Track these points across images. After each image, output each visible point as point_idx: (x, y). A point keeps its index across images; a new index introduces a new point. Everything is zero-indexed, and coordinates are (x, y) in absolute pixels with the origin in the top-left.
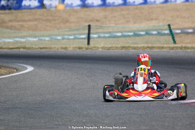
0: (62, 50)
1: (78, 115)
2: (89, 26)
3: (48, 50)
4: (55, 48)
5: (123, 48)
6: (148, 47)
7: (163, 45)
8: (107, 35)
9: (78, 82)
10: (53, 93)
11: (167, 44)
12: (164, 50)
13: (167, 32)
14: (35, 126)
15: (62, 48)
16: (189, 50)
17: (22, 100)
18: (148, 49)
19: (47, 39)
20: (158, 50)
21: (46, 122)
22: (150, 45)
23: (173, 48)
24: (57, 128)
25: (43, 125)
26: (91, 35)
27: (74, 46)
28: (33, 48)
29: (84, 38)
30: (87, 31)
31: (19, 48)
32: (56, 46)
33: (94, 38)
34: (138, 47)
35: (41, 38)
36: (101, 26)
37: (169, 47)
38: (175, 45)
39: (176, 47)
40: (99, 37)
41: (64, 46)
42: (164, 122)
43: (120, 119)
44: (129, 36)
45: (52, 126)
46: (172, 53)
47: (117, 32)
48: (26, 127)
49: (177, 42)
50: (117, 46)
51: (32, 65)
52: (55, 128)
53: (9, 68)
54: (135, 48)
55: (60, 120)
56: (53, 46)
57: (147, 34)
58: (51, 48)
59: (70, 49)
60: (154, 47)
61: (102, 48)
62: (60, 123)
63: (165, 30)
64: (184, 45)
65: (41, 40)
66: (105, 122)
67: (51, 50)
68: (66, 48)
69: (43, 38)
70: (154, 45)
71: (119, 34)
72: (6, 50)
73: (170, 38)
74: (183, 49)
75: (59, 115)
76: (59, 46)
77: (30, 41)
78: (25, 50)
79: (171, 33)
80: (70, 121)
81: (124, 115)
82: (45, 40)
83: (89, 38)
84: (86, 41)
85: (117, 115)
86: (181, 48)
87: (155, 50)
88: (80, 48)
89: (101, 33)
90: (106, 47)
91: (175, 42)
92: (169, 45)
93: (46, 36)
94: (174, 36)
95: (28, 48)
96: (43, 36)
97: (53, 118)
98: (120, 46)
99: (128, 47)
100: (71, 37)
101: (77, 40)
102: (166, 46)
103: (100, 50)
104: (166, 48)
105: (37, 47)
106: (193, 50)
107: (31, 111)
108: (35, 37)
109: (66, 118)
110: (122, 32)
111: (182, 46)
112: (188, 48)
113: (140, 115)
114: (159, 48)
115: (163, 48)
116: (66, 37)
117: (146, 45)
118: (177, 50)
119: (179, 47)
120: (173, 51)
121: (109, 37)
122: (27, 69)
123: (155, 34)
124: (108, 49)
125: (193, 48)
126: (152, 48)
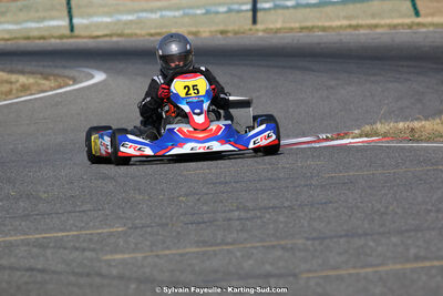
5: (302, 29)
6: (350, 26)
12: (379, 30)
15: (190, 33)
16: (424, 30)
18: (349, 31)
22: (354, 22)
27: (213, 29)
31: (111, 36)
33: (265, 9)
34: (330, 28)
35: (187, 11)
37: (390, 26)
39: (419, 24)
40: (276, 7)
49: (422, 12)
50: (293, 25)
53: (65, 77)
54: (324, 29)
61: (264, 31)
69: (191, 11)
70: (361, 22)
72: (85, 40)
83: (255, 10)
87: (362, 31)
90: (271, 29)
91: (417, 14)
98: (297, 25)
99: (313, 27)
100: (221, 10)
102: (383, 22)
103: (260, 34)
104: (382, 26)
112: (423, 25)
114: (371, 27)
115: (376, 26)
117: (345, 23)
122: (93, 77)
124: (276, 32)
125: (432, 24)
126: (357, 27)
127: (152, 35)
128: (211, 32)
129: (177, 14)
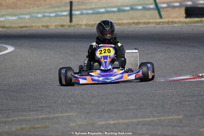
0: (44, 28)
1: (63, 96)
2: (71, 3)
3: (28, 29)
4: (36, 26)
6: (134, 23)
7: (148, 21)
8: (90, 12)
9: (61, 61)
10: (35, 74)
11: (153, 19)
12: (150, 25)
13: (152, 6)
14: (18, 109)
15: (43, 26)
16: (176, 25)
17: (3, 82)
18: (133, 25)
19: (27, 17)
20: (144, 26)
21: (29, 105)
22: (136, 21)
23: (159, 23)
24: (42, 110)
25: (27, 107)
26: (73, 12)
28: (12, 27)
29: (66, 16)
30: (69, 8)
32: (37, 24)
33: (76, 15)
34: (123, 23)
35: (20, 16)
36: (83, 3)
37: (156, 23)
38: (161, 20)
39: (163, 22)
40: (82, 14)
41: (45, 24)
42: (153, 101)
43: (107, 99)
44: (113, 12)
45: (36, 109)
46: (159, 29)
47: (101, 8)
48: (8, 110)
49: (163, 17)
51: (12, 45)
52: (39, 110)
54: (119, 24)
55: (44, 102)
56: (33, 25)
57: (132, 9)
58: (32, 27)
59: (51, 27)
60: (140, 23)
61: (85, 25)
62: (45, 105)
63: (151, 4)
64: (171, 20)
65: (21, 18)
66: (92, 102)
67: (32, 29)
68: (47, 27)
69: (23, 16)
70: (140, 21)
71: (102, 10)
73: (156, 12)
74: (170, 23)
75: (43, 97)
76: (40, 24)
77: (10, 20)
78: (4, 30)
79: (157, 8)
80: (55, 103)
81: (110, 94)
82: (25, 19)
83: (71, 15)
84: (68, 18)
85: (104, 95)
86: (168, 23)
87: (141, 26)
88: (62, 26)
89: (84, 9)
90: (90, 25)
91: (161, 17)
92: (155, 21)
93: (26, 14)
94: (161, 10)
95: (8, 28)
96: (23, 14)
97: (37, 100)
100: (52, 15)
101: (58, 17)
102: (152, 21)
103: (84, 27)
104: (152, 23)
105: (17, 26)
106: (180, 24)
107: (13, 93)
108: (15, 15)
109: (51, 100)
110: (105, 8)
111: (169, 21)
112: (175, 23)
113: (128, 94)
114: (145, 23)
115: (149, 23)
116: (47, 14)
117: (132, 21)
118: (164, 25)
119: (166, 22)
120: (160, 26)
121: (92, 14)
122: (7, 49)
123: (141, 9)
124: (92, 26)
125: (180, 22)
126: (137, 23)
127: (22, 27)
128: (55, 26)
129: (14, 18)
